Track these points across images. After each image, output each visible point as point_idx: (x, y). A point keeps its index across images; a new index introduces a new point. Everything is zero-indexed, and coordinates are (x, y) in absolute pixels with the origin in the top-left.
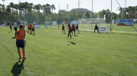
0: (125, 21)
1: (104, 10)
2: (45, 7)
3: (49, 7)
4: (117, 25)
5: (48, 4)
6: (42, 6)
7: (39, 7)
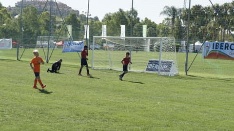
0: (226, 47)
4: (205, 57)
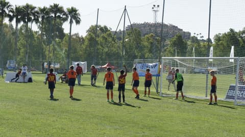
1: (232, 30)
2: (47, 13)
3: (61, 16)
5: (56, 6)
6: (36, 9)
7: (28, 14)
